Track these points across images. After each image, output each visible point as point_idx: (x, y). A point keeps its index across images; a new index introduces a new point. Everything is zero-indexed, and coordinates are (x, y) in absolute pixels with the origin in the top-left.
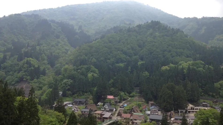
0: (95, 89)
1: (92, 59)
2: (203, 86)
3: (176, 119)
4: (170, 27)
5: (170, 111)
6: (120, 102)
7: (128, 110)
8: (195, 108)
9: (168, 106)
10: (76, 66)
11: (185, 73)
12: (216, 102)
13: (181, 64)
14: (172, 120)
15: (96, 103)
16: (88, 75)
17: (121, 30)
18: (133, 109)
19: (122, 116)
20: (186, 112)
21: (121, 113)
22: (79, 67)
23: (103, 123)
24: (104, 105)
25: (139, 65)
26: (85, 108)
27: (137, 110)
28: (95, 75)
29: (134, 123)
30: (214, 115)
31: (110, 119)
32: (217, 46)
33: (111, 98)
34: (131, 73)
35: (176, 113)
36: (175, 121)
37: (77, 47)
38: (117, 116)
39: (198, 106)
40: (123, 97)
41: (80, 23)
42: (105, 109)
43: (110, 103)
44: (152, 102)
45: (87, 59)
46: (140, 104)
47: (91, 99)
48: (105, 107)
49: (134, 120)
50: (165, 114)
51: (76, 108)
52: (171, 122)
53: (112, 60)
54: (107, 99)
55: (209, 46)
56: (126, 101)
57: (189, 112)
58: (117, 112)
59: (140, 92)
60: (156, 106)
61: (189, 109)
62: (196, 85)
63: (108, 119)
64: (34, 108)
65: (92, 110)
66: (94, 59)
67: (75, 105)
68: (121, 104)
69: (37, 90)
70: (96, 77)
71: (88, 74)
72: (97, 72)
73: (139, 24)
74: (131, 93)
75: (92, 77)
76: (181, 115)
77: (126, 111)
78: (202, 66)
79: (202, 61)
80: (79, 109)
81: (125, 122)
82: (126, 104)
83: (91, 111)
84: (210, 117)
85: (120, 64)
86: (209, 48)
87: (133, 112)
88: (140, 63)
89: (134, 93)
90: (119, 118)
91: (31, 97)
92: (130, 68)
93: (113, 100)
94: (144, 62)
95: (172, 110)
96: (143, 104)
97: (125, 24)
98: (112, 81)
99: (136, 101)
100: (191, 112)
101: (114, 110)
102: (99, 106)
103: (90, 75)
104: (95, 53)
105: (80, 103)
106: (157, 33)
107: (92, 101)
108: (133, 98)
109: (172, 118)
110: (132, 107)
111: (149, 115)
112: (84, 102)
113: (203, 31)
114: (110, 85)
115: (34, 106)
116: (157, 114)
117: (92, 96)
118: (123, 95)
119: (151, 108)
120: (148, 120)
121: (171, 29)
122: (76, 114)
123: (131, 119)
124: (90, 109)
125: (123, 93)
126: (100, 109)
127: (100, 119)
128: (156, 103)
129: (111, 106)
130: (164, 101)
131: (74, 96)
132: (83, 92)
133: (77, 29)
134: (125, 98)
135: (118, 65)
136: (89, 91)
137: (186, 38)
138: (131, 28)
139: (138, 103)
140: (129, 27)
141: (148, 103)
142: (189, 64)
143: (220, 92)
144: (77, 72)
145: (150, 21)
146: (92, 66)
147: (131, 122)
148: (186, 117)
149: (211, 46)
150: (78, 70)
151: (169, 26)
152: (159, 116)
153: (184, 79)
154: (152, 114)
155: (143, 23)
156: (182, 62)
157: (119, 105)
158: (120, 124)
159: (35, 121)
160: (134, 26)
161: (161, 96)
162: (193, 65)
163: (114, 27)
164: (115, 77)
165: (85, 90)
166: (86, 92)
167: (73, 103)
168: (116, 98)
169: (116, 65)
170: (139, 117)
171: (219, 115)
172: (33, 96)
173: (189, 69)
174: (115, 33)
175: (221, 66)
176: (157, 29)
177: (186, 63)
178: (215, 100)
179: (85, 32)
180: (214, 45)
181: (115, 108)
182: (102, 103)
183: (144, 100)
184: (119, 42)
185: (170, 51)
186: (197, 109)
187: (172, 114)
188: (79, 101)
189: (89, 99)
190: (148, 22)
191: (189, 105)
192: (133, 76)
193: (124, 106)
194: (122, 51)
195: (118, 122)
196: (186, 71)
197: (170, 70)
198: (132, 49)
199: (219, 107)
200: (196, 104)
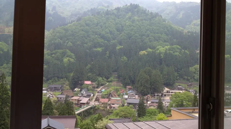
0: (72, 75)
1: (68, 43)
2: (179, 70)
3: (152, 102)
4: (148, 11)
5: (147, 95)
6: (97, 88)
7: (105, 95)
8: (171, 91)
9: (145, 90)
10: (50, 51)
11: (163, 58)
12: (191, 85)
13: (158, 49)
14: (149, 103)
15: (73, 89)
16: (63, 60)
17: (98, 13)
18: (111, 94)
19: (99, 101)
20: (162, 96)
21: (99, 98)
22: (54, 52)
23: (80, 109)
24: (81, 91)
25: (118, 50)
26: (61, 94)
27: (114, 94)
28: (72, 60)
29: (112, 107)
30: (189, 97)
31: (88, 105)
32: (193, 31)
33: (89, 84)
34: (109, 58)
35: (153, 96)
36: (151, 104)
37: (51, 30)
38: (95, 101)
39: (173, 89)
40: (101, 82)
41: (54, 3)
42: (82, 94)
43: (87, 88)
44: (130, 87)
45: (62, 43)
46: (118, 89)
47: (67, 85)
48: (82, 92)
49: (112, 104)
50: (142, 98)
51: (51, 94)
52: (148, 105)
53: (89, 44)
54: (84, 85)
55: (186, 31)
56: (104, 86)
57: (165, 95)
58: (95, 97)
59: (119, 77)
60: (133, 90)
61: (165, 93)
62: (172, 69)
63: (85, 104)
64: (6, 95)
65: (69, 96)
66: (70, 42)
67: (50, 92)
68: (99, 90)
69: (7, 76)
70: (73, 62)
71: (64, 58)
72: (74, 57)
73: (118, 7)
74: (109, 78)
75: (68, 62)
76: (157, 99)
77: (103, 96)
78: (179, 50)
79: (178, 46)
80: (55, 95)
81: (103, 107)
82: (104, 89)
83: (67, 97)
84: (184, 100)
85: (98, 48)
86: (186, 33)
87: (111, 97)
88: (118, 47)
89: (112, 78)
90: (97, 103)
91: (2, 83)
92: (108, 53)
93: (90, 85)
94: (122, 47)
95: (149, 94)
96: (121, 88)
97: (103, 6)
98: (89, 66)
99: (114, 86)
100: (167, 95)
101: (92, 95)
102: (76, 92)
103: (66, 60)
104: (71, 37)
105: (56, 89)
106: (135, 17)
107: (68, 87)
108: (111, 83)
109: (149, 101)
110: (110, 92)
111: (126, 99)
112: (60, 88)
113: (180, 16)
114: (88, 70)
115: (6, 92)
116: (134, 97)
117: (68, 82)
118: (101, 81)
119: (128, 92)
120: (126, 104)
121: (150, 13)
122: (52, 101)
123: (109, 104)
124: (67, 95)
125: (101, 78)
126: (77, 95)
127: (77, 104)
128: (134, 87)
129: (89, 91)
130: (141, 85)
131: (48, 82)
132: (58, 77)
133: (51, 10)
134: (102, 83)
135: (96, 49)
136: (64, 77)
137: (164, 23)
138: (110, 11)
139: (116, 87)
140: (107, 9)
141: (125, 87)
142: (166, 49)
143: (194, 76)
144: (51, 57)
145: (129, 4)
146: (68, 51)
147: (109, 106)
148: (162, 100)
149: (188, 31)
150: (52, 54)
151: (148, 9)
152: (136, 99)
153: (161, 64)
154: (129, 98)
155: (122, 6)
156: (160, 46)
157: (97, 91)
158: (97, 109)
159: (7, 108)
160: (113, 9)
161: (139, 81)
162: (170, 49)
163: (91, 9)
164: (93, 63)
165: (60, 76)
166: (62, 78)
167: (48, 89)
168: (94, 83)
169: (94, 49)
170: (116, 101)
171: (193, 97)
172: (4, 82)
173: (166, 54)
174: (92, 15)
175: (196, 50)
176: (136, 13)
177: (163, 48)
178: (189, 84)
179: (59, 14)
180: (191, 30)
181: (93, 94)
182: (79, 89)
183: (122, 85)
184: (97, 26)
185: (148, 36)
186: (173, 92)
187: (148, 98)
188: (55, 87)
189: (65, 85)
190: (126, 5)
191: (165, 89)
192: (111, 61)
193: (102, 92)
194: (100, 35)
195: (96, 107)
196: (163, 56)
197: (147, 55)
198: (111, 32)
199: (193, 90)
200: (171, 88)
